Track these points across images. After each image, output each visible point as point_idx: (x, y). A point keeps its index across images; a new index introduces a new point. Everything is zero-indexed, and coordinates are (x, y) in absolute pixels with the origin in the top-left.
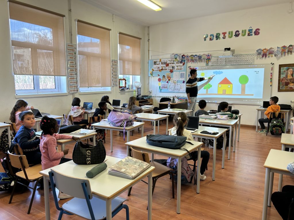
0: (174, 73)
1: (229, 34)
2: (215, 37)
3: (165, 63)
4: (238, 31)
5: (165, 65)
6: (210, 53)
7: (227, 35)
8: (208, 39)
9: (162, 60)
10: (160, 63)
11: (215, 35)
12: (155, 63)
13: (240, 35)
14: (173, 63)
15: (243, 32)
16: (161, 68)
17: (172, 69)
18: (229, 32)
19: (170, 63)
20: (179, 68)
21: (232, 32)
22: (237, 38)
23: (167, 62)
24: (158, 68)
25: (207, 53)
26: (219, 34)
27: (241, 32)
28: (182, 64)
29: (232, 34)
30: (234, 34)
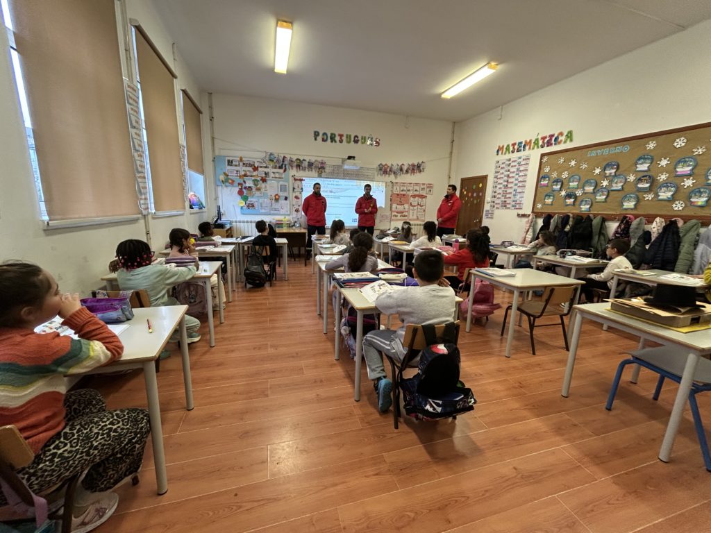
0: (269, 182)
1: (347, 137)
2: (329, 138)
3: (250, 165)
4: (356, 136)
5: (250, 169)
6: (325, 160)
7: (344, 138)
8: (319, 138)
9: (243, 159)
10: (241, 164)
11: (329, 135)
12: (230, 163)
13: (360, 142)
14: (266, 167)
15: (362, 139)
16: (243, 173)
17: (264, 176)
18: (347, 135)
19: (261, 167)
20: (277, 175)
21: (350, 136)
22: (356, 145)
23: (254, 165)
24: (237, 171)
25: (319, 159)
26: (335, 135)
27: (360, 138)
28: (282, 171)
29: (350, 139)
30: (352, 139)
